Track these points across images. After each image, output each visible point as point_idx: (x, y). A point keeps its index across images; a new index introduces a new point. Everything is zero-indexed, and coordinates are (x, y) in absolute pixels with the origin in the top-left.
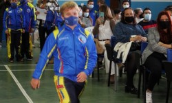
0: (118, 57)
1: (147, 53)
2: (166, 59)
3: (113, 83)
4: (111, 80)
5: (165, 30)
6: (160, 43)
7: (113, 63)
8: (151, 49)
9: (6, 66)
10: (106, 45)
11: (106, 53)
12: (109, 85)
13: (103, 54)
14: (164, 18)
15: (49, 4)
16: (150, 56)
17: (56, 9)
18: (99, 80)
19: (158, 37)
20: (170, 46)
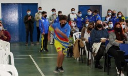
1: (109, 46)
2: (119, 49)
3: (90, 64)
5: (119, 33)
6: (116, 40)
7: (90, 53)
9: (30, 56)
10: (86, 42)
11: (86, 47)
12: (88, 65)
13: (84, 47)
14: (118, 26)
16: (111, 48)
18: (82, 62)
19: (115, 37)
20: (122, 42)
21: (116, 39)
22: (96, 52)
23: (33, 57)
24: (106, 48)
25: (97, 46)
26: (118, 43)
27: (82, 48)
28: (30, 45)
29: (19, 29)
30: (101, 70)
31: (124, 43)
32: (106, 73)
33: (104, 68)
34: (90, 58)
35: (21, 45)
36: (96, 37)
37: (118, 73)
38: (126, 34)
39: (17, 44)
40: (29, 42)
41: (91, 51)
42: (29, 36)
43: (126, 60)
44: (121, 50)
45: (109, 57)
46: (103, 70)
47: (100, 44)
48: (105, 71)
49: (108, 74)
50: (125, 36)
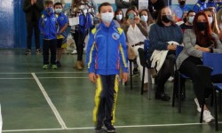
1: (182, 57)
2: (201, 63)
3: (146, 91)
4: (145, 89)
5: (203, 32)
6: (197, 46)
8: (186, 53)
9: (33, 74)
12: (142, 94)
14: (201, 18)
15: (82, 7)
17: (90, 10)
18: (131, 88)
19: (194, 40)
20: (207, 49)
21: (197, 43)
22: (158, 68)
24: (177, 61)
26: (200, 51)
27: (131, 61)
28: (34, 54)
30: (167, 103)
31: (212, 51)
32: (176, 110)
33: (171, 100)
34: (146, 81)
35: (17, 54)
36: (160, 40)
37: (199, 109)
38: (215, 35)
39: (10, 52)
40: (33, 47)
41: (149, 67)
43: (215, 84)
44: (205, 65)
45: (182, 78)
46: (171, 103)
48: (173, 105)
49: (180, 112)
50: (214, 39)
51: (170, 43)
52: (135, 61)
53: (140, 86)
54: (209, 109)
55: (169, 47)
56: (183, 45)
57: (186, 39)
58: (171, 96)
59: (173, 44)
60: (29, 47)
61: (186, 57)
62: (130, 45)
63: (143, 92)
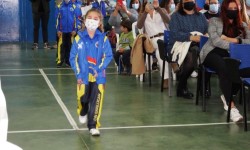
0: (174, 59)
2: (228, 55)
6: (223, 36)
7: (167, 63)
9: (41, 70)
11: (157, 51)
12: (162, 91)
13: (154, 52)
18: (150, 84)
22: (180, 62)
23: (46, 72)
25: (181, 50)
27: (149, 54)
28: (41, 48)
29: (20, 14)
30: (189, 101)
31: (240, 42)
32: (200, 108)
33: (195, 97)
34: (166, 77)
36: (181, 30)
37: (226, 108)
41: (170, 61)
42: (41, 29)
43: (243, 79)
44: (232, 57)
46: (194, 101)
47: (187, 45)
48: (197, 103)
51: (193, 33)
52: (154, 54)
53: (160, 82)
54: (237, 107)
55: (192, 38)
56: (207, 35)
57: (211, 29)
58: (195, 94)
59: (196, 35)
60: (36, 40)
61: (211, 48)
62: (148, 37)
63: (162, 90)
